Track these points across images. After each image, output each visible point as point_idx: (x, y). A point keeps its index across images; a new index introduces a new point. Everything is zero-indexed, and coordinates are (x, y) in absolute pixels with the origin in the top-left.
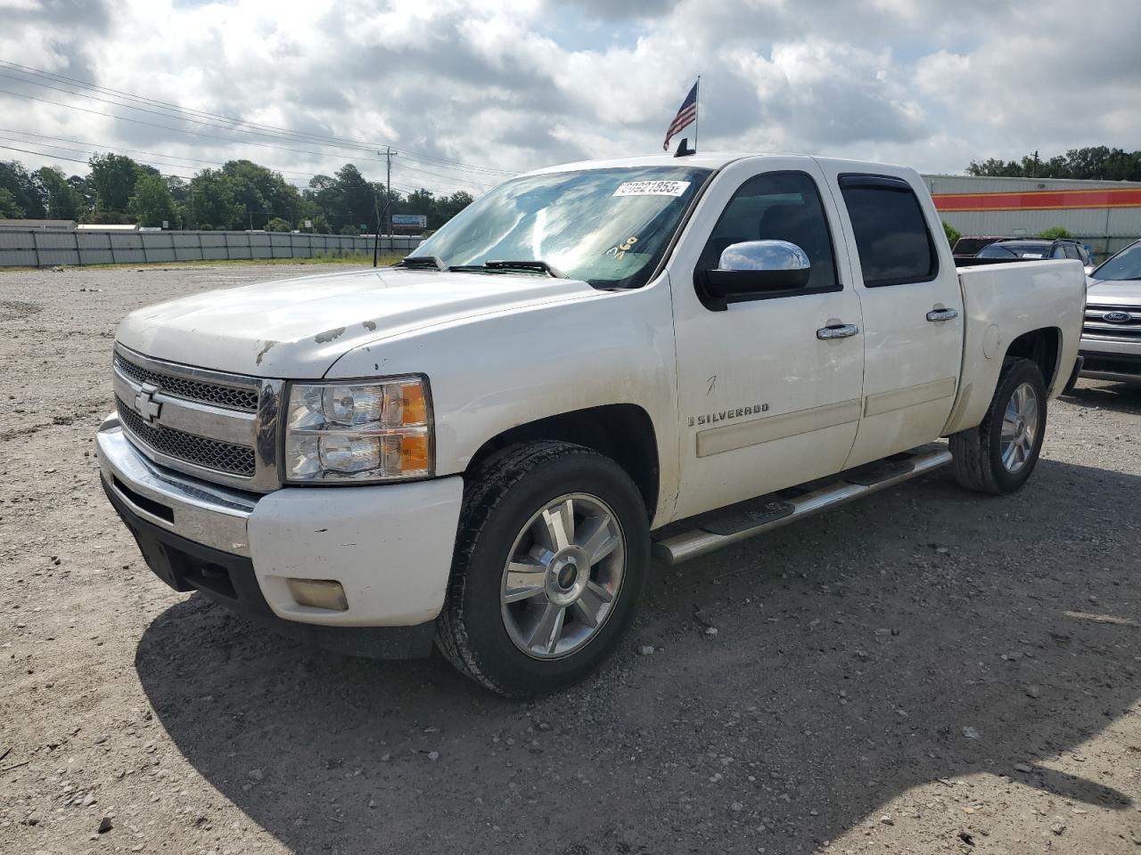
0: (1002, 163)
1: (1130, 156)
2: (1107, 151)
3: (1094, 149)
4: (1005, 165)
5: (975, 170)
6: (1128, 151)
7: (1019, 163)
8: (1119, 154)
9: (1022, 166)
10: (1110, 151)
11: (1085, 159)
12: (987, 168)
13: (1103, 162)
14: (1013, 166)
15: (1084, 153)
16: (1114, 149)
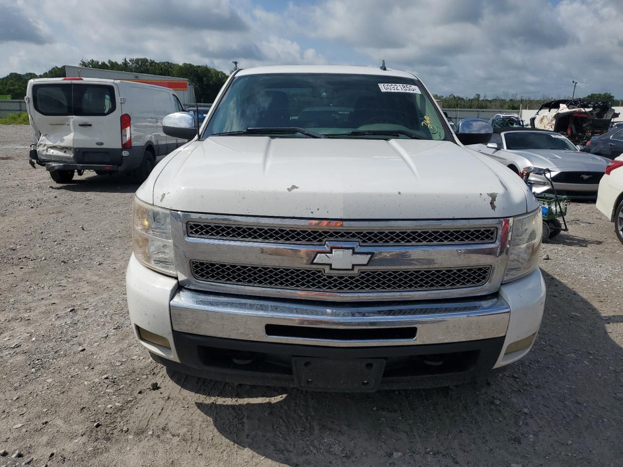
0: (98, 63)
1: (158, 64)
2: (147, 60)
3: (141, 59)
4: (100, 63)
5: (84, 64)
6: (157, 61)
7: (107, 63)
8: (152, 62)
9: (109, 65)
10: (149, 60)
11: (138, 64)
12: (90, 64)
13: (147, 66)
14: (104, 64)
15: (137, 60)
16: (150, 60)
